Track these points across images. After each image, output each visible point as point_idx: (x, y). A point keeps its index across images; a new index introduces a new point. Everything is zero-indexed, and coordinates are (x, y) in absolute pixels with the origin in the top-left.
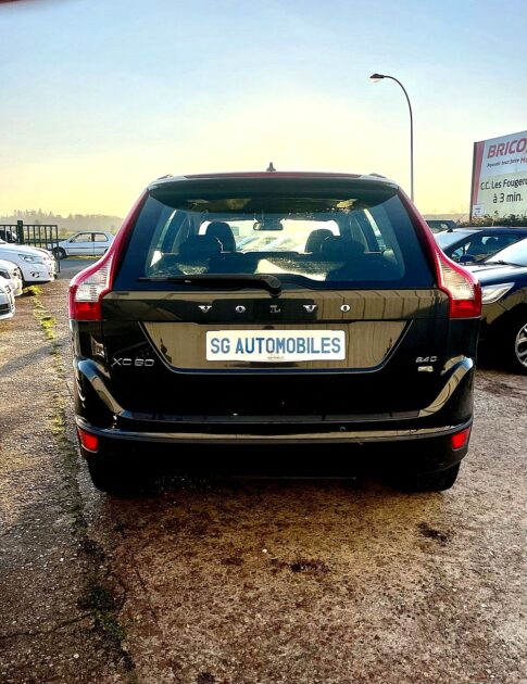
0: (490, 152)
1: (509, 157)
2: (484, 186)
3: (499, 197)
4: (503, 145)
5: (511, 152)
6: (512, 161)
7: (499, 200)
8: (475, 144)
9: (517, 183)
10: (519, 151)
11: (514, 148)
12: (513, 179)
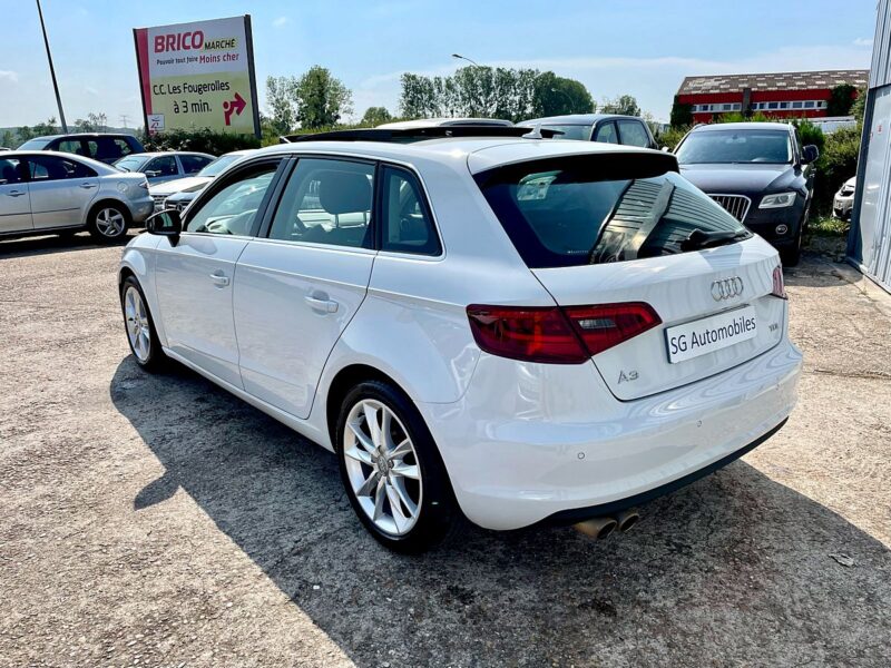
0: (157, 44)
1: (183, 53)
2: (157, 90)
3: (181, 105)
4: (173, 36)
5: (187, 48)
6: (190, 60)
7: (182, 109)
8: (134, 30)
9: (200, 89)
10: (195, 47)
11: (188, 41)
12: (195, 83)
